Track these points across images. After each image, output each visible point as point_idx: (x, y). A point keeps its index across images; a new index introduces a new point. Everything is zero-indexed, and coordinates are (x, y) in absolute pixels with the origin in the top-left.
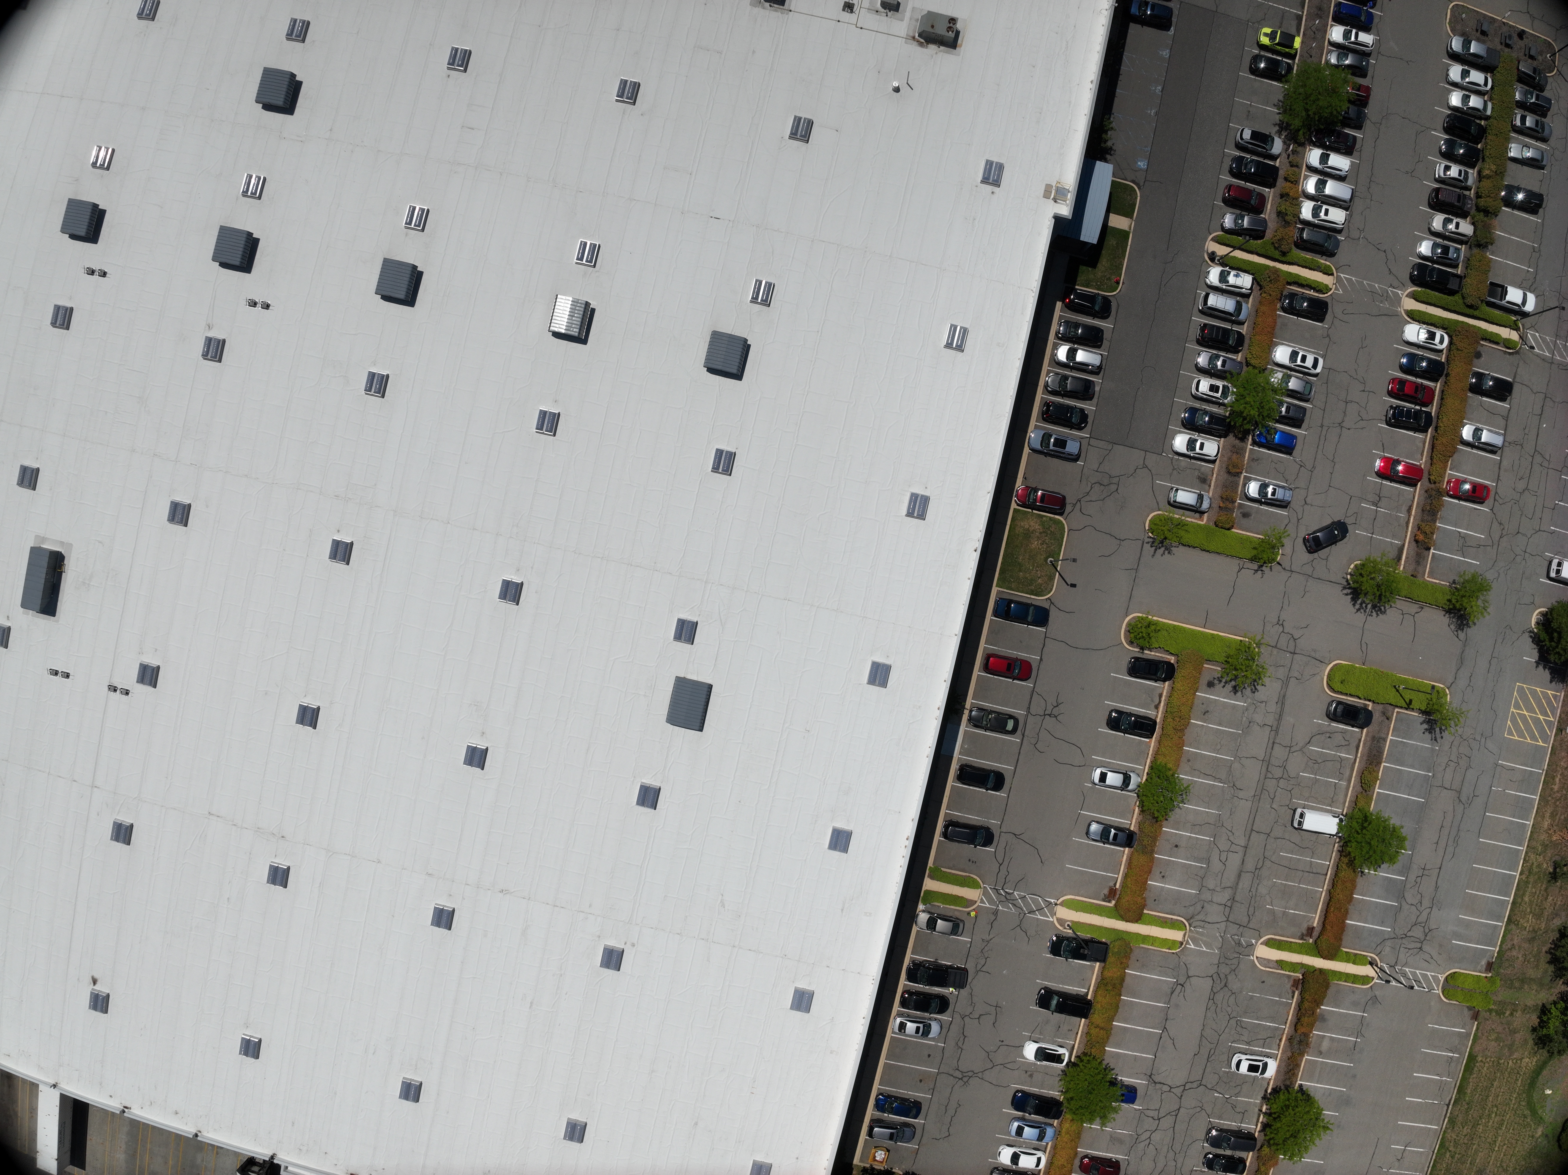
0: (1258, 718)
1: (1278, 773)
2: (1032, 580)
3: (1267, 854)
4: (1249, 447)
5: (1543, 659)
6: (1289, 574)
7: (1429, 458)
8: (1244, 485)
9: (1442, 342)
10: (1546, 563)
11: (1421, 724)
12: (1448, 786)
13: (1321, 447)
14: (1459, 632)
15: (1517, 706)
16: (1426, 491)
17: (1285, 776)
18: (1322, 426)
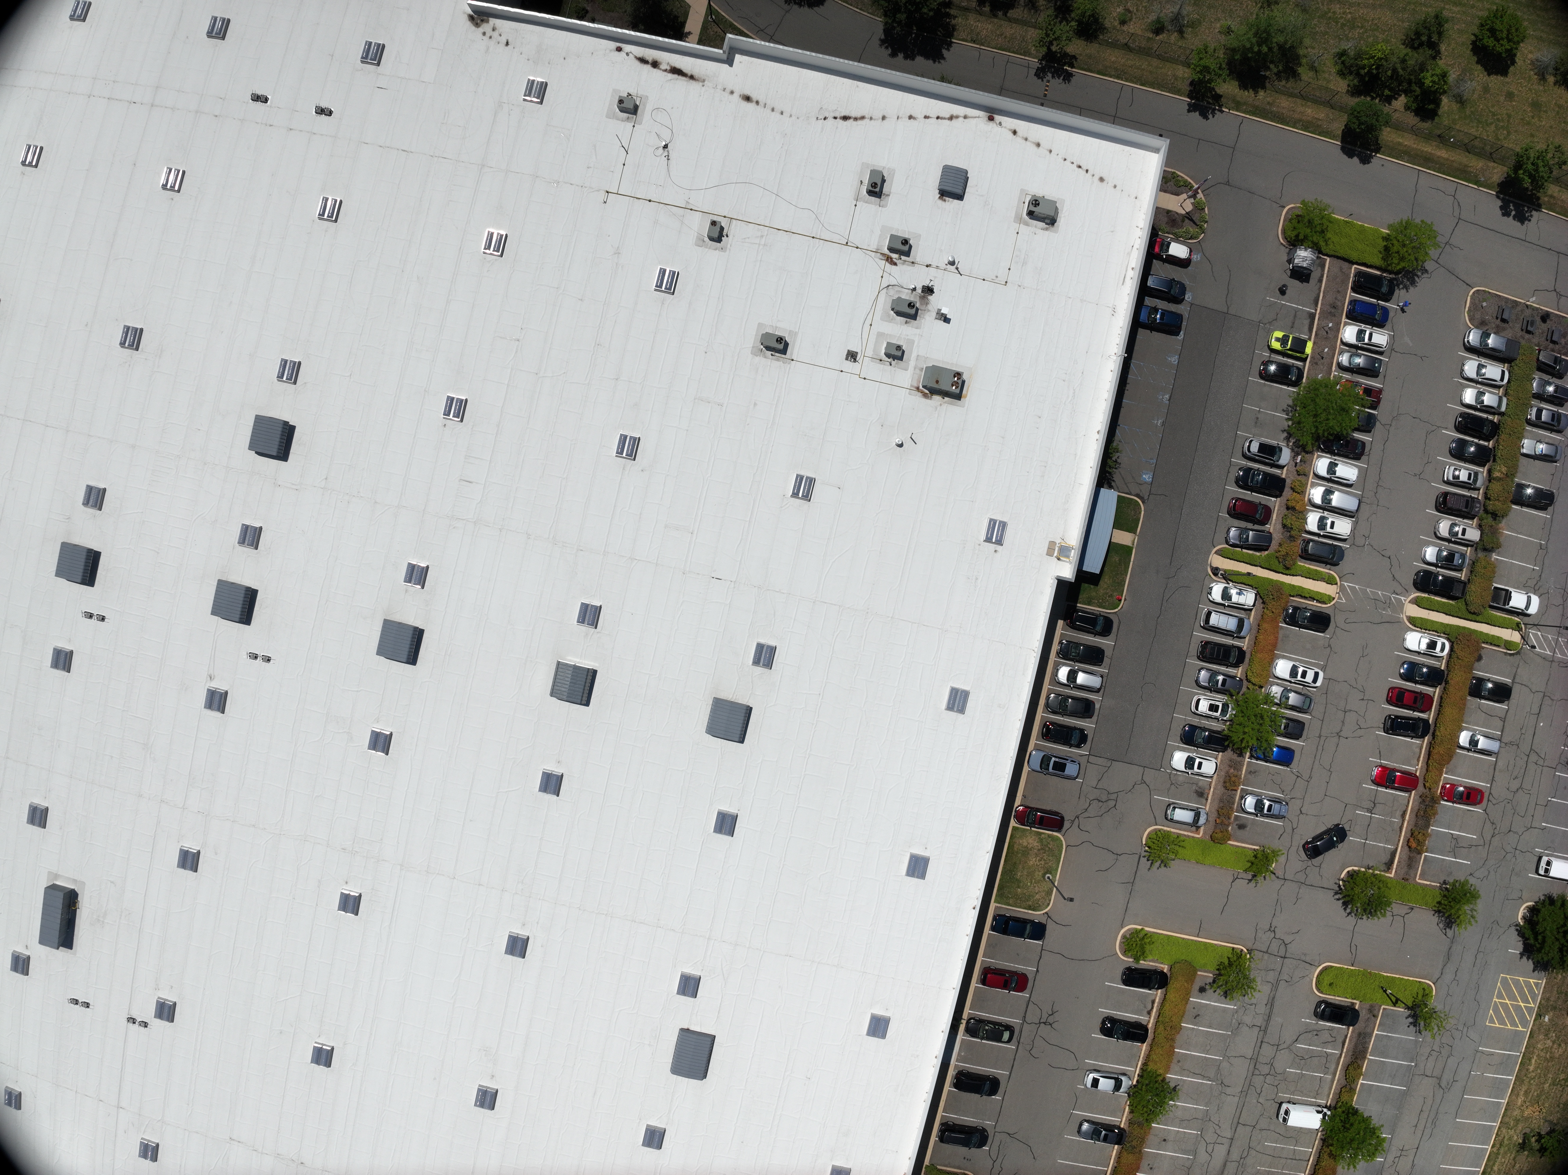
0: (1248, 1020)
1: (1265, 1069)
2: (1030, 896)
3: (1252, 1145)
4: (1247, 760)
5: (1528, 951)
6: (1282, 882)
7: (1425, 764)
8: (1242, 797)
9: (1442, 650)
10: (1536, 859)
11: (1407, 1018)
12: (1429, 1073)
13: (1318, 757)
14: (1448, 930)
15: (1500, 996)
16: (1420, 797)
17: (1272, 1072)
18: (1320, 737)
